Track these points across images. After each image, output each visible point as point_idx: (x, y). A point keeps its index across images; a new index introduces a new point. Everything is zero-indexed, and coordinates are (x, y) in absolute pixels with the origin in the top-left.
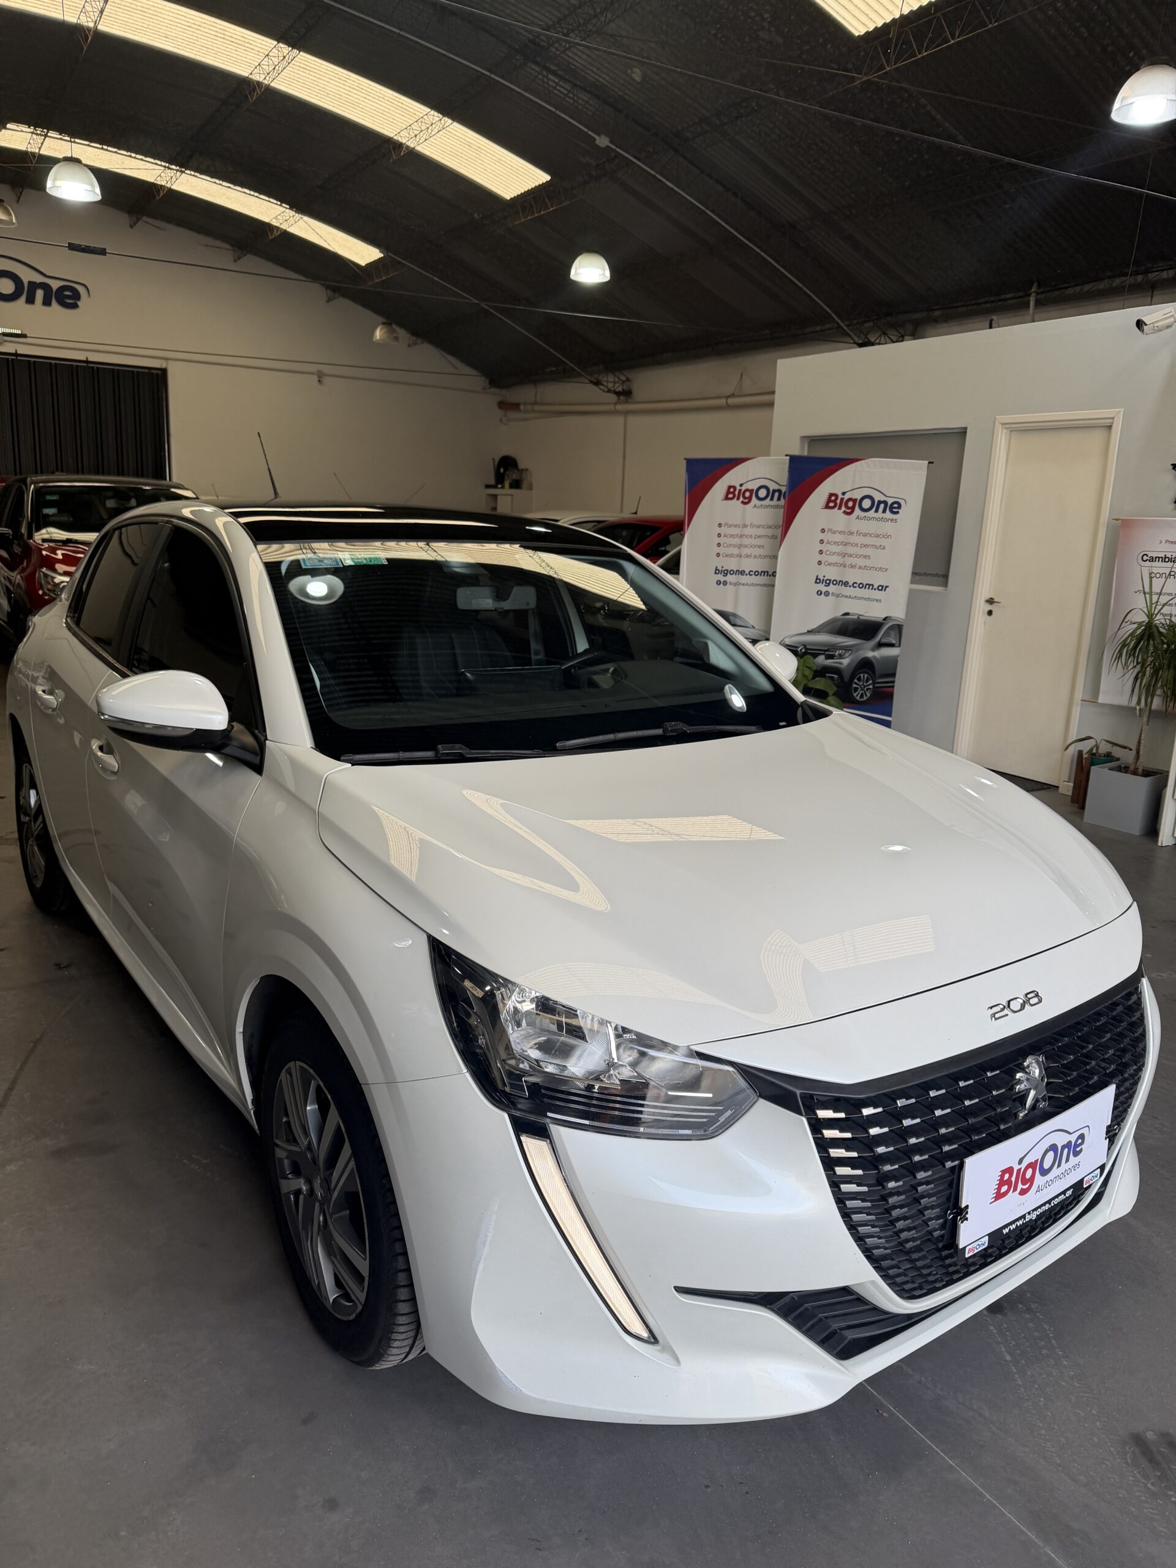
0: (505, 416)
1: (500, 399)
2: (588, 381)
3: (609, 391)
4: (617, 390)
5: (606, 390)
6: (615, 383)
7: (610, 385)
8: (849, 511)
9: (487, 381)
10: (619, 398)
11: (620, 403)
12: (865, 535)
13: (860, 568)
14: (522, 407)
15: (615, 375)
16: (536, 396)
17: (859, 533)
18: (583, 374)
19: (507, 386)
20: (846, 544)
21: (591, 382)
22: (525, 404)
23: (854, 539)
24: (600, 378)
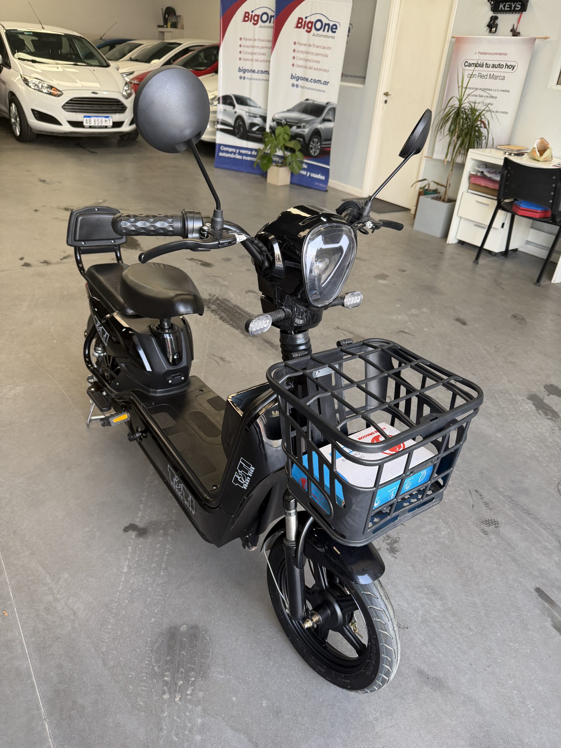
13: (315, 69)
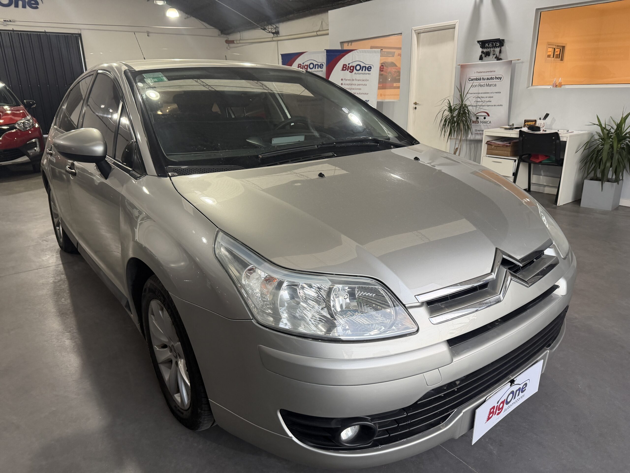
0: (229, 46)
1: (226, 39)
2: (260, 28)
3: (269, 32)
4: (273, 32)
5: (268, 32)
6: (271, 29)
7: (270, 30)
8: (351, 71)
9: (220, 32)
10: (274, 35)
11: (274, 37)
12: (359, 80)
14: (235, 42)
15: (271, 25)
16: (240, 37)
17: (356, 80)
18: (258, 25)
19: (228, 34)
20: (351, 85)
21: (262, 29)
22: (236, 40)
23: (354, 82)
24: (265, 27)
